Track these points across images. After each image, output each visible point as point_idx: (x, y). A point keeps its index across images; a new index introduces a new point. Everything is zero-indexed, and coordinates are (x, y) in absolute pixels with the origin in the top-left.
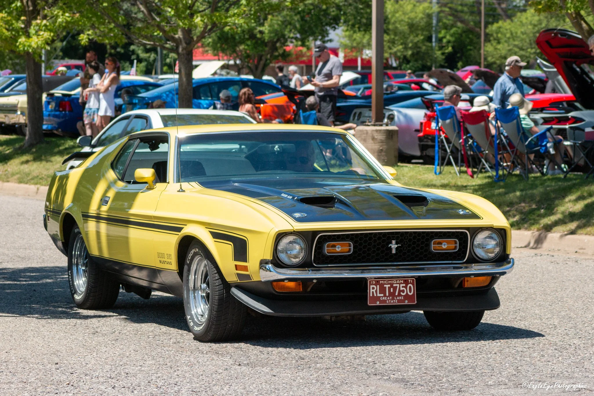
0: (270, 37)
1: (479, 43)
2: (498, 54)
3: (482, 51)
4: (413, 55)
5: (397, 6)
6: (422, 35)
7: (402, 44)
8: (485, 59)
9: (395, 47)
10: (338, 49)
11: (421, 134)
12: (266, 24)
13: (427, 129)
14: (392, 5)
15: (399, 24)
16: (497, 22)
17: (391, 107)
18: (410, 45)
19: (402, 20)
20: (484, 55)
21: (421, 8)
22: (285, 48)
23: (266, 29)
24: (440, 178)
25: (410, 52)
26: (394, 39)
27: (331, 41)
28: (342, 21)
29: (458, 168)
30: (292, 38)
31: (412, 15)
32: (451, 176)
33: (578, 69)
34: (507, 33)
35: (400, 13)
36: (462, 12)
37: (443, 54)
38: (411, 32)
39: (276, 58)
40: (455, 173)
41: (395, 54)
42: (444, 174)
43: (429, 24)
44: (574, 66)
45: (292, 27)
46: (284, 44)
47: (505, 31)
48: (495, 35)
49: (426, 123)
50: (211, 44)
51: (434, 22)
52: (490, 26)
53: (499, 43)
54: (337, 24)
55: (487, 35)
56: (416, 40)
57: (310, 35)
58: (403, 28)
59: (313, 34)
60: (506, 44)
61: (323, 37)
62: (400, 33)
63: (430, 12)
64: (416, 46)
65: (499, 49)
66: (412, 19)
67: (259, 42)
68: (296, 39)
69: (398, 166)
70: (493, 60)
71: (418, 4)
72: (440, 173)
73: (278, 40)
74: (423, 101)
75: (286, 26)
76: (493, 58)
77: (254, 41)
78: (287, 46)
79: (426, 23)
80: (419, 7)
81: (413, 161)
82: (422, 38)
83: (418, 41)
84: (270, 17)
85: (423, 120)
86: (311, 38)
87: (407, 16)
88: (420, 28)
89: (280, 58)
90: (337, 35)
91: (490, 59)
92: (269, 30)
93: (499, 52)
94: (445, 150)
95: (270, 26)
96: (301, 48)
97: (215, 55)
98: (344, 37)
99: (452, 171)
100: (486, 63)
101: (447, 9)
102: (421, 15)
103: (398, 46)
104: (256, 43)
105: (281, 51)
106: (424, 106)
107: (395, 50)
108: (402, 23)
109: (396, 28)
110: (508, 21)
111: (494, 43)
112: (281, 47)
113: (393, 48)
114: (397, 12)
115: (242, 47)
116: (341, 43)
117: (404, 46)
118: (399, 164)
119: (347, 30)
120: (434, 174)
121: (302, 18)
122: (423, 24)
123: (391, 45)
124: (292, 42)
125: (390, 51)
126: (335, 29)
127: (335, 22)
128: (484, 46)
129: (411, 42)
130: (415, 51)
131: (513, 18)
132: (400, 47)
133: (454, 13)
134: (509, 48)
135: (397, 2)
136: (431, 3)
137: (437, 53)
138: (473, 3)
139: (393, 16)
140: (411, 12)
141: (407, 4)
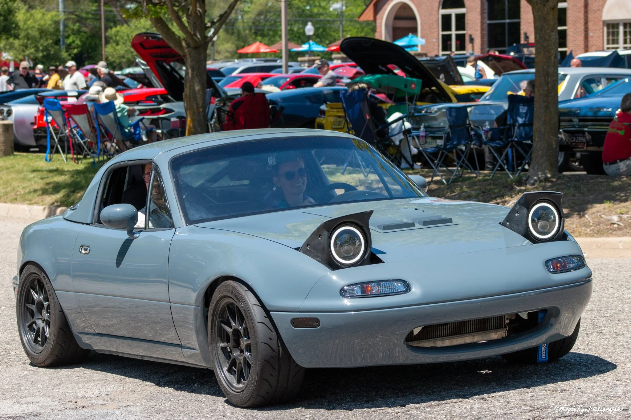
1: (101, 45)
2: (117, 54)
3: (103, 52)
4: (44, 57)
5: (28, 15)
6: (51, 39)
7: (33, 47)
9: (28, 50)
11: (36, 127)
13: (41, 122)
14: (24, 14)
15: (31, 30)
16: (116, 27)
17: (9, 104)
18: (41, 48)
19: (33, 27)
20: (105, 55)
21: (49, 16)
24: (49, 165)
25: (40, 55)
26: (27, 43)
29: (65, 156)
31: (42, 22)
32: (59, 162)
33: (168, 67)
34: (124, 36)
35: (31, 21)
36: (86, 19)
37: (70, 55)
38: (41, 37)
40: (63, 160)
41: (28, 56)
42: (53, 161)
43: (57, 30)
44: (165, 64)
47: (123, 35)
48: (114, 38)
49: (39, 117)
51: (61, 28)
52: (109, 30)
53: (118, 44)
55: (106, 38)
56: (45, 44)
58: (34, 33)
60: (124, 46)
62: (32, 38)
63: (58, 19)
64: (46, 49)
65: (118, 50)
66: (43, 26)
69: (14, 155)
70: (113, 60)
71: (46, 13)
72: (50, 160)
74: (36, 98)
76: (113, 57)
79: (54, 28)
80: (47, 15)
81: (32, 150)
82: (50, 41)
83: (48, 45)
85: (37, 114)
87: (37, 24)
88: (49, 33)
91: (110, 58)
93: (117, 52)
94: (54, 139)
99: (61, 159)
101: (73, 16)
102: (49, 22)
103: (31, 49)
106: (38, 102)
107: (27, 52)
108: (33, 29)
109: (28, 34)
110: (125, 25)
111: (114, 45)
113: (26, 51)
114: (29, 20)
117: (35, 49)
118: (15, 153)
120: (44, 161)
122: (51, 30)
123: (24, 49)
125: (23, 54)
128: (105, 47)
129: (42, 45)
130: (45, 53)
131: (129, 23)
132: (32, 50)
133: (80, 20)
134: (126, 49)
135: (28, 11)
136: (58, 11)
137: (64, 55)
138: (95, 11)
139: (25, 23)
140: (41, 19)
141: (38, 14)
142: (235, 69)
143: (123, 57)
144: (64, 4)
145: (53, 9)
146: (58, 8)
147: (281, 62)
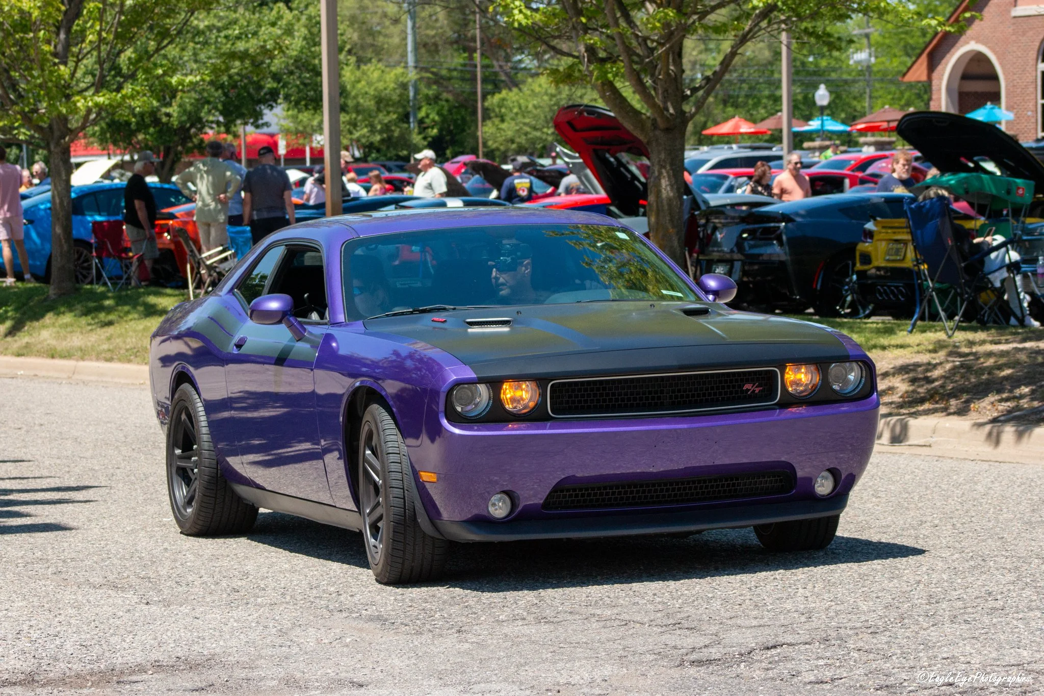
0: (180, 122)
1: (475, 122)
2: (502, 136)
3: (479, 134)
4: (383, 141)
5: (358, 73)
6: (394, 113)
7: (366, 126)
8: (485, 144)
9: (358, 131)
10: (278, 134)
12: (174, 104)
14: (352, 72)
15: (363, 98)
16: (500, 93)
18: (379, 127)
19: (366, 93)
20: (483, 138)
21: (392, 74)
22: (202, 136)
23: (174, 110)
25: (378, 138)
26: (355, 119)
27: (267, 124)
28: (281, 96)
30: (212, 122)
31: (381, 85)
33: (612, 160)
34: (514, 107)
35: (363, 83)
36: (450, 79)
37: (425, 138)
38: (379, 110)
39: (189, 151)
41: (358, 140)
43: (404, 99)
44: (608, 155)
45: (210, 107)
46: (201, 130)
47: (511, 105)
48: (497, 110)
50: (98, 134)
51: (411, 94)
52: (489, 97)
53: (503, 121)
54: (275, 101)
55: (485, 110)
56: (386, 121)
57: (237, 117)
58: (368, 103)
59: (241, 116)
60: (513, 123)
61: (257, 119)
62: (364, 111)
63: (405, 81)
64: (387, 128)
65: (503, 129)
66: (381, 91)
67: (165, 127)
68: (218, 123)
70: (494, 146)
71: (388, 69)
73: (192, 126)
75: (203, 107)
76: (495, 142)
77: (157, 129)
78: (206, 133)
79: (400, 95)
80: (389, 73)
82: (395, 116)
83: (390, 122)
84: (179, 94)
86: (239, 122)
87: (373, 88)
88: (391, 103)
89: (196, 151)
90: (277, 116)
91: (490, 143)
92: (179, 112)
93: (502, 133)
95: (180, 106)
96: (225, 136)
97: (104, 149)
98: (284, 119)
100: (485, 150)
101: (428, 75)
102: (392, 85)
103: (362, 129)
104: (160, 131)
105: (195, 141)
107: (356, 135)
108: (366, 96)
109: (358, 104)
110: (515, 90)
111: (497, 121)
112: (196, 135)
113: (354, 132)
114: (359, 81)
115: (141, 137)
116: (282, 126)
117: (369, 128)
119: (288, 110)
121: (225, 95)
122: (395, 97)
123: (352, 128)
124: (212, 128)
125: (350, 136)
126: (271, 107)
127: (272, 98)
128: (483, 125)
129: (380, 122)
130: (385, 135)
131: (521, 86)
132: (365, 130)
133: (438, 80)
134: (517, 128)
135: (358, 67)
136: (406, 67)
137: (416, 138)
138: (465, 65)
139: (354, 87)
140: (379, 80)
141: (373, 71)
142: (704, 162)
143: (512, 141)
144: (416, 55)
145: (398, 63)
146: (406, 63)
147: (782, 149)
